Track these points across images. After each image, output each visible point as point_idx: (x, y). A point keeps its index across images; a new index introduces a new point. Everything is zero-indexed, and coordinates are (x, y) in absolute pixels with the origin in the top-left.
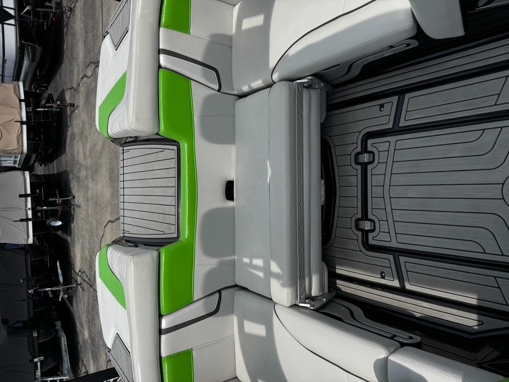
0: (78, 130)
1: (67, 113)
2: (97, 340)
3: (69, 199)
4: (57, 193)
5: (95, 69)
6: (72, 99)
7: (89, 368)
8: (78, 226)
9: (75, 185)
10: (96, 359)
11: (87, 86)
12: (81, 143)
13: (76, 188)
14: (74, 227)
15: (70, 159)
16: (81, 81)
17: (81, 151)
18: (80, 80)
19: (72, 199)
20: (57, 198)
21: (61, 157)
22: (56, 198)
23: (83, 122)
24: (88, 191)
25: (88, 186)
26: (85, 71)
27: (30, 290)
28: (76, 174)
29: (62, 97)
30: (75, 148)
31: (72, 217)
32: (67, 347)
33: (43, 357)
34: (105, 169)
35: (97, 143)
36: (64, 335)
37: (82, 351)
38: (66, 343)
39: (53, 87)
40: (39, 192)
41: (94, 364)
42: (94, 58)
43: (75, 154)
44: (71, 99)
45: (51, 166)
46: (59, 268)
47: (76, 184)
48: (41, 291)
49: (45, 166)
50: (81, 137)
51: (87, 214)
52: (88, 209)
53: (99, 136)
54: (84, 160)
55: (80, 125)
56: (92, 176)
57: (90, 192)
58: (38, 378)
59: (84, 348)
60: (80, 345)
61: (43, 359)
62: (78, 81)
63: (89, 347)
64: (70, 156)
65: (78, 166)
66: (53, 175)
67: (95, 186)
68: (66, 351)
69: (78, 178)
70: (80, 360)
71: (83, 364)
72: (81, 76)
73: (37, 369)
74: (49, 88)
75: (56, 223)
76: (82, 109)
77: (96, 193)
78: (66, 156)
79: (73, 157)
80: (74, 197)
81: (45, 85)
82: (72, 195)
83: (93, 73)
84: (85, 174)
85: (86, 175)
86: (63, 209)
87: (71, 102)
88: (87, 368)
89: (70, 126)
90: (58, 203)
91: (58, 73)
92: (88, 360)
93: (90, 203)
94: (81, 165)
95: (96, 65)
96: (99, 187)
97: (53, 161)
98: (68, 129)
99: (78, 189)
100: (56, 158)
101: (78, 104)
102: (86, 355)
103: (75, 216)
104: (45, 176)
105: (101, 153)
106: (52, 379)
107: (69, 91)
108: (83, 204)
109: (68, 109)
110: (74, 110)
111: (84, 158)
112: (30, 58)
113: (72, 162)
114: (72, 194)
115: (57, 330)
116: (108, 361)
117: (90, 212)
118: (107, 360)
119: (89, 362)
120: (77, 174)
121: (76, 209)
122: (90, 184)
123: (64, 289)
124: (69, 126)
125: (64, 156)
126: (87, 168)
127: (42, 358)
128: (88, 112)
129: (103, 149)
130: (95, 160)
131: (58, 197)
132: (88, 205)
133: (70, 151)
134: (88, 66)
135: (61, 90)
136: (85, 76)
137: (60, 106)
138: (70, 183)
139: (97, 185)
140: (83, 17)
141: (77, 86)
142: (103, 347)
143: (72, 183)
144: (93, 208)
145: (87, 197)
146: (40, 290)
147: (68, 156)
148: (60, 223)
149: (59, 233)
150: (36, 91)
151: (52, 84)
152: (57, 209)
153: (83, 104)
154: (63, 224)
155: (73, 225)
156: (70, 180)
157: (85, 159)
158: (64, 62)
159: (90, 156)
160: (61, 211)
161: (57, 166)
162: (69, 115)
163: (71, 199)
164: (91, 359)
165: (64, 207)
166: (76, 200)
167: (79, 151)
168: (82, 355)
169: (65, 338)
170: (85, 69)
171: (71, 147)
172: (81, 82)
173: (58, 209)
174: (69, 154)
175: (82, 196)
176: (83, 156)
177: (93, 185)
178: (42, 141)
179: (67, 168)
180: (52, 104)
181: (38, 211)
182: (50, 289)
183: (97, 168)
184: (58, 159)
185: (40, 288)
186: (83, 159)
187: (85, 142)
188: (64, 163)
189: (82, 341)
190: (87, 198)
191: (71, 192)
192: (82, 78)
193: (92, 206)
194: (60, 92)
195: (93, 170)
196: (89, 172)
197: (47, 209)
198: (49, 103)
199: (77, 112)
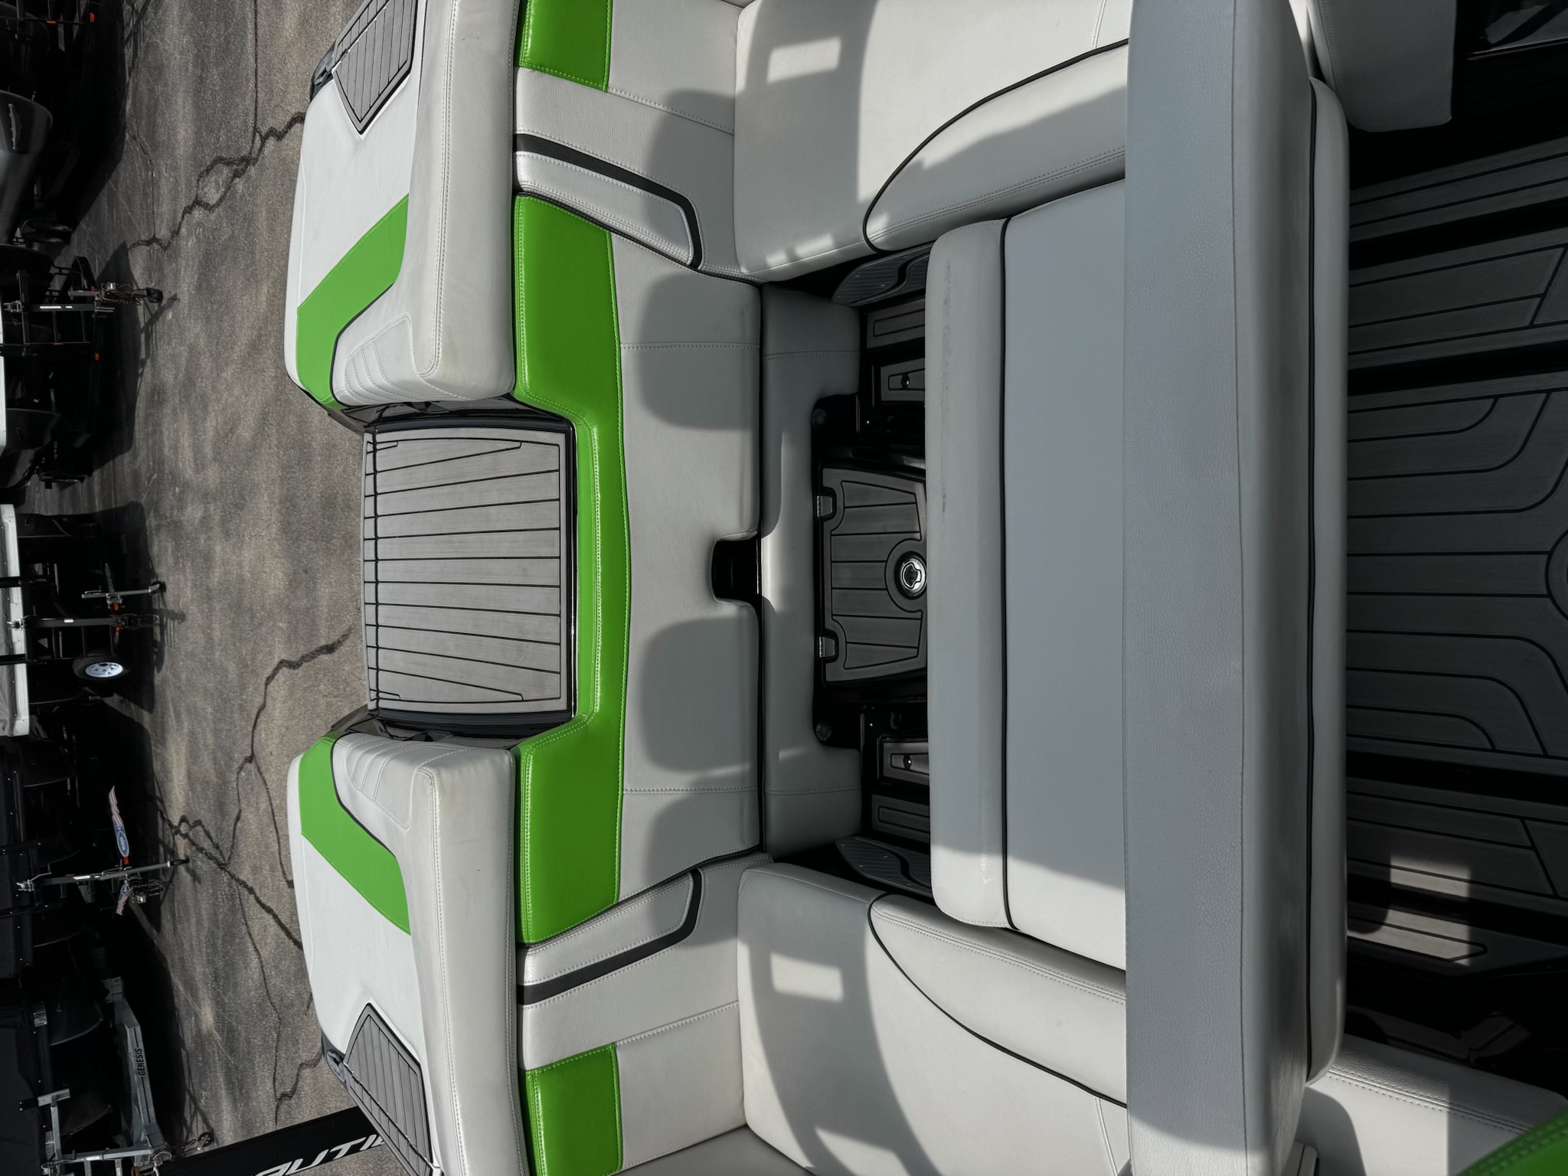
0: (176, 378)
1: (137, 321)
2: (243, 1034)
3: (148, 594)
4: (108, 574)
5: (233, 180)
6: (155, 275)
7: (219, 1121)
8: (177, 677)
9: (166, 550)
10: (241, 1094)
11: (204, 236)
12: (185, 415)
13: (171, 560)
14: (164, 681)
15: (149, 467)
16: (183, 217)
17: (186, 441)
18: (181, 216)
19: (157, 595)
20: (108, 592)
21: (119, 458)
22: (105, 590)
23: (192, 349)
24: (209, 568)
25: (209, 552)
26: (198, 187)
27: (21, 882)
28: (168, 515)
29: (118, 268)
30: (166, 433)
31: (156, 650)
32: (144, 1058)
33: (67, 1091)
34: (266, 498)
35: (239, 418)
36: (135, 1021)
37: (193, 1069)
38: (141, 1046)
39: (88, 237)
40: (45, 570)
41: (235, 1108)
42: (229, 147)
43: (166, 451)
44: (150, 277)
45: (81, 487)
46: (115, 810)
47: (170, 546)
48: (58, 885)
49: (62, 487)
50: (188, 397)
51: (207, 642)
52: (210, 627)
53: (246, 396)
54: (197, 471)
55: (183, 359)
56: (224, 522)
57: (218, 572)
58: (54, 1155)
59: (200, 1059)
60: (185, 1049)
61: (69, 1097)
62: (175, 219)
63: (216, 1055)
64: (148, 455)
65: (177, 490)
66: (89, 517)
67: (235, 553)
68: (140, 1071)
69: (176, 527)
70: (187, 1097)
71: (197, 1109)
72: (184, 203)
73: (50, 1128)
74: (75, 237)
75: (105, 670)
76: (190, 310)
77: (237, 574)
78: (135, 457)
79: (159, 462)
80: (163, 587)
81: (61, 228)
82: (155, 580)
83: (225, 193)
84: (199, 514)
85: (204, 518)
86: (130, 624)
87: (150, 286)
88: (210, 1121)
89: (149, 360)
90: (112, 605)
91: (105, 191)
92: (215, 1096)
93: (218, 606)
94: (186, 486)
95: (236, 170)
96: (248, 555)
97: (90, 474)
98: (140, 371)
99: (177, 563)
100: (102, 464)
101: (173, 293)
102: (207, 1082)
103: (166, 648)
104: (65, 520)
105: (254, 447)
106: (97, 1158)
107: (145, 249)
108: (193, 611)
109: (140, 309)
110: (161, 311)
111: (197, 465)
112: (14, 140)
113: (155, 476)
114: (157, 578)
115: (112, 1004)
116: (280, 1099)
117: (217, 634)
118: (278, 1096)
119: (218, 1104)
120: (171, 516)
121: (170, 624)
122: (218, 548)
123: (132, 878)
124: (143, 363)
125: (126, 457)
126: (205, 497)
127: (65, 1094)
128: (208, 319)
129: (259, 436)
130: (232, 469)
131: (111, 588)
132: (210, 611)
133: (147, 442)
134: (208, 171)
135: (116, 248)
136: (198, 202)
137: (117, 298)
138: (149, 542)
139: (241, 549)
140: (190, 14)
141: (169, 234)
142: (264, 1056)
143: (156, 543)
144: (229, 622)
145: (207, 586)
146: (55, 881)
147: (140, 458)
148: (116, 670)
149: (114, 701)
150: (30, 246)
151: (83, 225)
152: (108, 626)
153: (190, 294)
154: (127, 671)
155: (160, 675)
156: (148, 533)
157: (200, 466)
158: (125, 157)
159: (215, 459)
160: (120, 632)
161: (102, 489)
162: (142, 325)
163: (154, 592)
164: (223, 1092)
165: (130, 618)
166: (169, 595)
167: (178, 441)
168: (192, 1082)
169: (138, 1029)
170: (198, 180)
171: (150, 429)
172: (185, 222)
173: (111, 624)
174: (145, 451)
175: (190, 584)
176: (191, 459)
177: (228, 550)
178: (54, 410)
179: (139, 495)
180: (89, 289)
181: (47, 633)
182: (88, 877)
183: (242, 497)
184: (106, 466)
185: (55, 875)
186: (192, 465)
187: (198, 412)
188: (129, 479)
189: (192, 1038)
190: (208, 589)
191: (151, 573)
192: (188, 210)
193: (225, 616)
194: (111, 252)
195: (228, 502)
196: (212, 509)
197: (77, 625)
198: (78, 286)
199: (170, 316)
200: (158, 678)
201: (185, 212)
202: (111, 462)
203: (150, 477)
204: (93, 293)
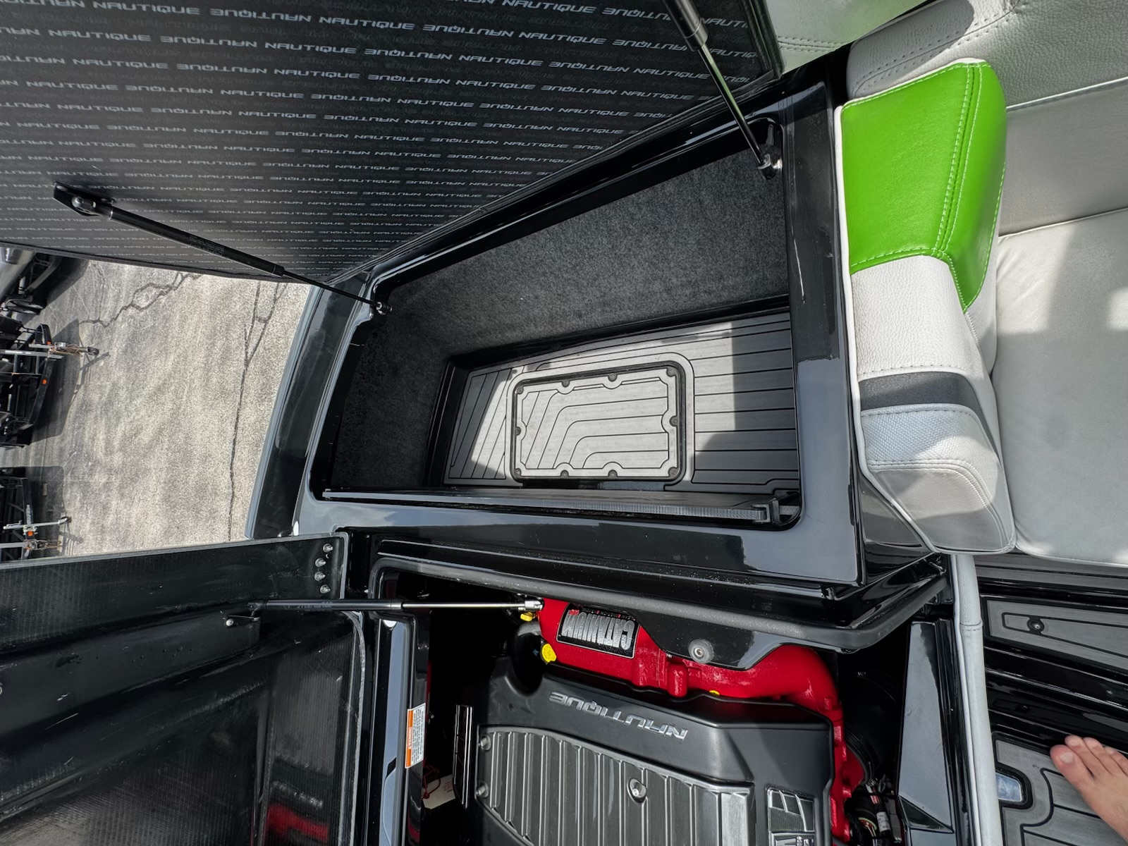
0: (100, 398)
5: (158, 296)
6: (95, 341)
11: (134, 324)
12: (103, 421)
13: (78, 505)
16: (121, 311)
17: (101, 436)
18: (119, 310)
21: (50, 439)
23: (114, 384)
26: (134, 296)
28: (81, 477)
29: (70, 335)
34: (154, 479)
35: (142, 429)
39: (53, 313)
42: (158, 279)
44: (92, 341)
50: (106, 411)
53: (149, 416)
54: (106, 455)
55: (107, 389)
56: (121, 487)
57: (111, 518)
62: (115, 311)
65: (90, 464)
72: (122, 304)
74: (43, 312)
76: (117, 362)
77: (126, 521)
78: (62, 440)
81: (34, 306)
82: (64, 516)
83: (152, 303)
84: (104, 480)
85: (107, 483)
86: (38, 547)
87: (90, 346)
89: (83, 386)
91: (69, 290)
95: (162, 291)
96: (136, 511)
97: (29, 443)
98: (76, 391)
100: (38, 439)
101: (106, 352)
105: (150, 447)
107: (91, 325)
109: (82, 358)
110: (96, 360)
111: (107, 451)
112: (7, 255)
113: (75, 453)
121: (71, 543)
122: (114, 502)
124: (79, 387)
125: (57, 439)
128: (129, 369)
129: (155, 441)
130: (132, 457)
133: (73, 432)
134: (142, 289)
135: (71, 321)
136: (132, 305)
137: (65, 351)
139: (131, 506)
141: (109, 319)
143: (69, 492)
147: (66, 441)
150: (10, 315)
151: (50, 306)
153: (118, 354)
157: (109, 451)
158: (86, 274)
159: (121, 450)
162: (82, 366)
167: (95, 435)
170: (135, 293)
172: (121, 314)
175: (89, 521)
176: (103, 447)
179: (61, 462)
180: (46, 344)
183: (137, 475)
184: (41, 441)
186: (104, 451)
187: (112, 421)
188: (56, 452)
190: (102, 526)
192: (125, 308)
194: (67, 323)
195: (126, 476)
196: (113, 479)
198: (39, 342)
199: (102, 363)
201: (122, 309)
203: (72, 453)
204: (49, 347)
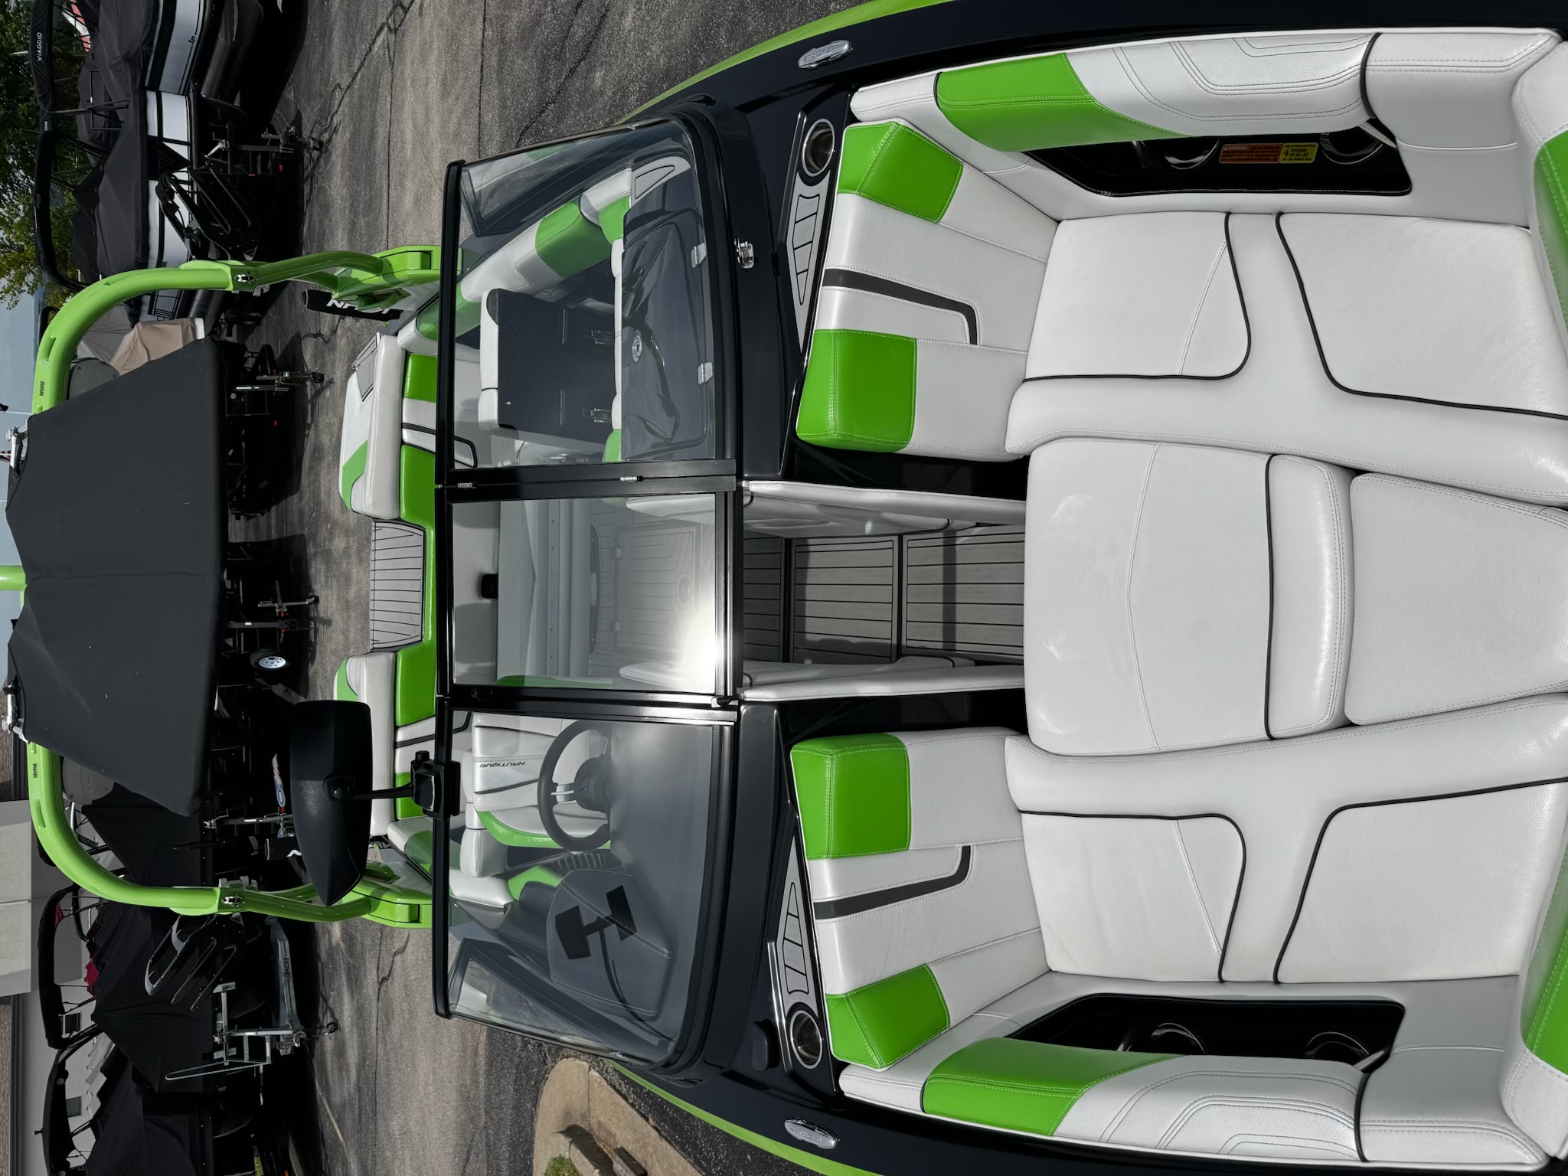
1: (306, 394)
2: (359, 940)
3: (306, 605)
4: (278, 589)
7: (342, 1012)
8: (325, 670)
9: (320, 572)
10: (356, 985)
14: (315, 673)
15: (310, 507)
19: (313, 606)
20: (277, 602)
22: (275, 601)
24: (348, 585)
25: (348, 573)
27: (207, 821)
30: (323, 482)
31: (311, 648)
32: (290, 965)
33: (234, 983)
36: (285, 937)
37: (326, 976)
38: (288, 956)
40: (232, 585)
41: (352, 997)
43: (322, 495)
45: (262, 519)
46: (276, 772)
47: (323, 568)
48: (233, 826)
49: (248, 519)
51: (345, 641)
52: (347, 630)
58: (222, 1030)
59: (331, 966)
60: (321, 962)
61: (234, 988)
63: (341, 960)
64: (310, 498)
66: (268, 543)
67: (365, 575)
68: (287, 974)
69: (328, 553)
70: (321, 1000)
71: (327, 1006)
73: (220, 1011)
75: (272, 663)
79: (318, 504)
80: (317, 600)
88: (336, 1014)
90: (280, 613)
92: (340, 996)
93: (353, 615)
94: (335, 524)
99: (327, 582)
102: (334, 984)
103: (318, 646)
104: (249, 546)
106: (253, 1034)
108: (337, 619)
114: (313, 592)
115: (269, 926)
116: (381, 983)
117: (352, 636)
118: (380, 980)
119: (341, 998)
120: (324, 546)
123: (286, 821)
126: (347, 532)
127: (232, 985)
131: (279, 600)
132: (348, 618)
138: (308, 565)
140: (348, 173)
142: (372, 952)
144: (360, 626)
145: (347, 600)
146: (231, 822)
148: (280, 663)
149: (279, 689)
152: (276, 628)
154: (288, 664)
155: (313, 668)
156: (308, 558)
160: (284, 633)
161: (277, 523)
163: (310, 604)
164: (345, 989)
165: (292, 622)
166: (321, 607)
168: (325, 987)
169: (287, 943)
171: (312, 478)
173: (278, 627)
174: (308, 495)
177: (361, 572)
178: (244, 462)
181: (232, 633)
182: (255, 820)
185: (231, 817)
189: (326, 952)
191: (309, 589)
193: (357, 622)
197: (253, 627)
200: (311, 671)
202: (284, 501)
